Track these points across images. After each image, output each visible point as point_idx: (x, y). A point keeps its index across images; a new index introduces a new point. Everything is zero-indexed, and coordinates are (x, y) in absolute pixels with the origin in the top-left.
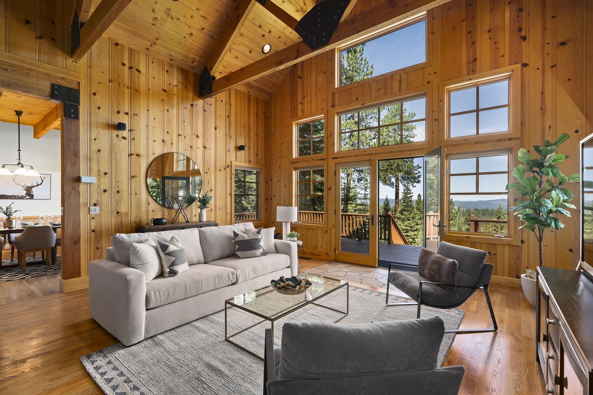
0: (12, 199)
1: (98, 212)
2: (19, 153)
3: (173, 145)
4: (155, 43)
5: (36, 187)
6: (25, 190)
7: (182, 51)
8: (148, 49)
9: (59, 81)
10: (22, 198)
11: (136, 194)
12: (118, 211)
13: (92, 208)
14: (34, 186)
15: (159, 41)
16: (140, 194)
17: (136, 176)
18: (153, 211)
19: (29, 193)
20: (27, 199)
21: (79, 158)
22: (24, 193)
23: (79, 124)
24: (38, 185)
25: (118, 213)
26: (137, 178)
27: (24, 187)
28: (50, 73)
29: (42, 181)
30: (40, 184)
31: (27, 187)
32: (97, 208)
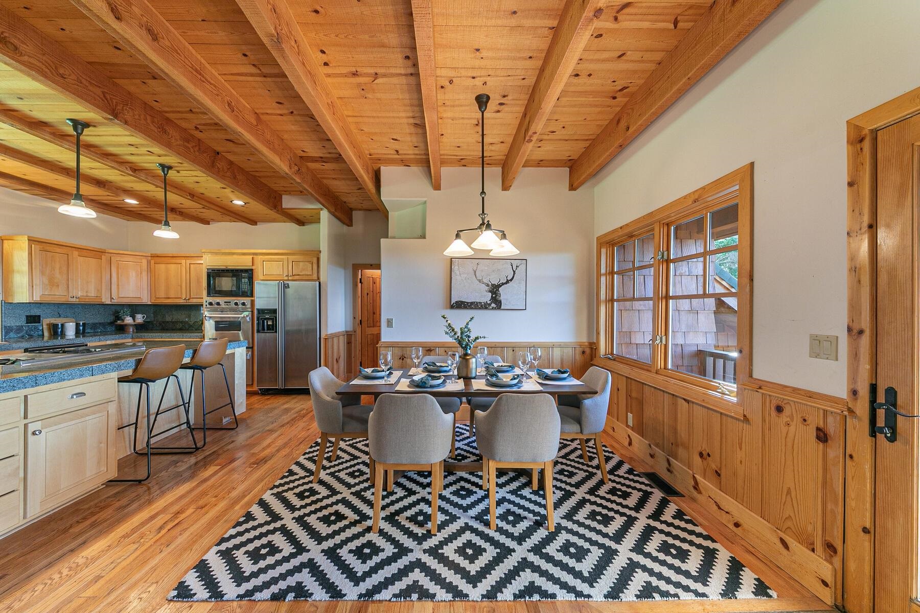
0: (472, 308)
2: (483, 198)
5: (505, 285)
6: (490, 291)
10: (485, 307)
14: (503, 284)
19: (496, 296)
20: (493, 308)
22: (487, 297)
24: (507, 282)
27: (488, 285)
29: (514, 272)
30: (511, 280)
31: (493, 285)
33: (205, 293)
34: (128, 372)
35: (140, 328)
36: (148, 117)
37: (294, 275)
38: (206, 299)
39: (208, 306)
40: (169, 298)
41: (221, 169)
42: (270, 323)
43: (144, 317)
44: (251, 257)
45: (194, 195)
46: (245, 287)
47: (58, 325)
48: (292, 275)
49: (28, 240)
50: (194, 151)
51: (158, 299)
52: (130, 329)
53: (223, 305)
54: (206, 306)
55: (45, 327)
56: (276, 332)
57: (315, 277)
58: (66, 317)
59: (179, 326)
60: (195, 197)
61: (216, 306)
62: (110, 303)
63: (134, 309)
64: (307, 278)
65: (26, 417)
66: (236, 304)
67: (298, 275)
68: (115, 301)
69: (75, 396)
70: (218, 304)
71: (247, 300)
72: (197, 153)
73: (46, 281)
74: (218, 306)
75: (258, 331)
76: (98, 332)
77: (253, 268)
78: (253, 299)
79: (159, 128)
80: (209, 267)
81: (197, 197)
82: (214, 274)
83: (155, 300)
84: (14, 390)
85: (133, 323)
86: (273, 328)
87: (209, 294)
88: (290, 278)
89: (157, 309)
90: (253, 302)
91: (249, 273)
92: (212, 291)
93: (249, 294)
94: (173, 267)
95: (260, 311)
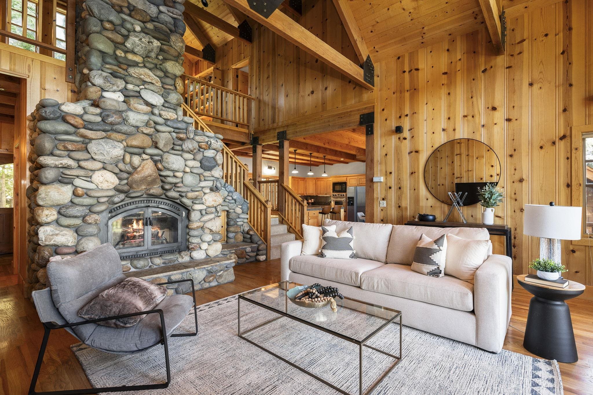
1: (385, 205)
3: (456, 131)
4: (424, 33)
7: (457, 17)
8: (422, 43)
9: (363, 111)
11: (415, 189)
12: (399, 205)
13: (382, 202)
15: (425, 28)
16: (418, 189)
17: (415, 172)
18: (431, 207)
21: (374, 164)
23: (374, 138)
25: (399, 207)
26: (416, 174)
28: (359, 108)
32: (385, 202)
34: (321, 211)
35: (313, 204)
37: (360, 184)
38: (332, 194)
39: (333, 196)
40: (321, 193)
42: (351, 202)
43: (314, 200)
44: (346, 177)
46: (344, 189)
49: (292, 177)
51: (317, 194)
52: (310, 204)
53: (337, 196)
56: (354, 206)
59: (323, 203)
62: (306, 195)
66: (341, 195)
68: (308, 195)
70: (336, 195)
71: (345, 194)
75: (348, 205)
77: (347, 182)
80: (333, 182)
82: (335, 184)
85: (312, 202)
86: (353, 204)
87: (333, 192)
88: (358, 185)
89: (316, 197)
90: (346, 194)
91: (345, 183)
92: (334, 190)
93: (345, 191)
94: (322, 182)
95: (349, 198)
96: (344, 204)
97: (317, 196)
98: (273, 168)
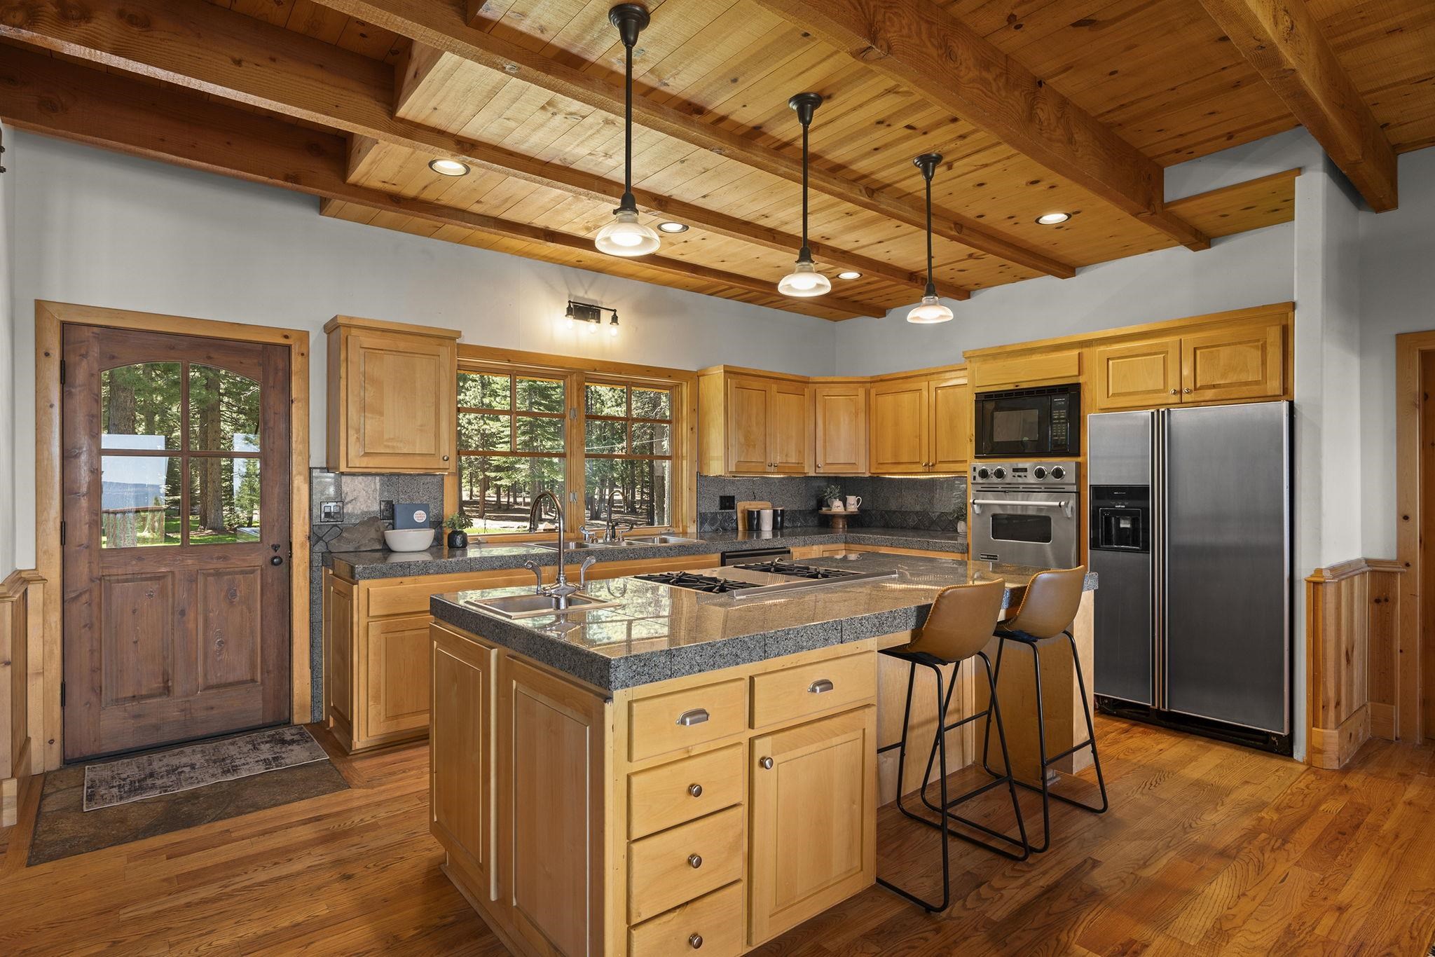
33: (970, 448)
35: (855, 522)
36: (924, 26)
37: (1202, 388)
38: (974, 464)
39: (979, 480)
40: (899, 463)
41: (1045, 124)
42: (1125, 524)
43: (859, 499)
44: (1076, 352)
45: (962, 226)
46: (1059, 431)
47: (753, 512)
48: (1191, 386)
49: (725, 372)
50: (999, 89)
51: (881, 466)
52: (839, 525)
53: (1009, 477)
54: (974, 478)
55: (739, 515)
56: (1145, 549)
57: (1274, 386)
58: (762, 500)
59: (912, 521)
60: (965, 230)
61: (995, 480)
62: (814, 475)
63: (846, 485)
64: (1245, 392)
65: (751, 725)
66: (1040, 474)
67: (1214, 386)
68: (822, 471)
69: (818, 688)
70: (1000, 474)
71: (1067, 465)
72: (1003, 93)
73: (742, 440)
74: (999, 480)
75: (1095, 545)
76: (797, 527)
77: (1081, 380)
78: (1079, 459)
79: (941, 48)
80: (979, 390)
81: (969, 229)
82: (991, 404)
83: (877, 469)
84: (737, 664)
85: (845, 513)
86: (1138, 538)
87: (980, 453)
88: (1186, 398)
90: (1079, 467)
91: (1071, 393)
92: (986, 445)
93: (1072, 447)
94: (906, 397)
95: (1099, 492)
96: (1063, 530)
97: (875, 480)
98: (606, 316)
